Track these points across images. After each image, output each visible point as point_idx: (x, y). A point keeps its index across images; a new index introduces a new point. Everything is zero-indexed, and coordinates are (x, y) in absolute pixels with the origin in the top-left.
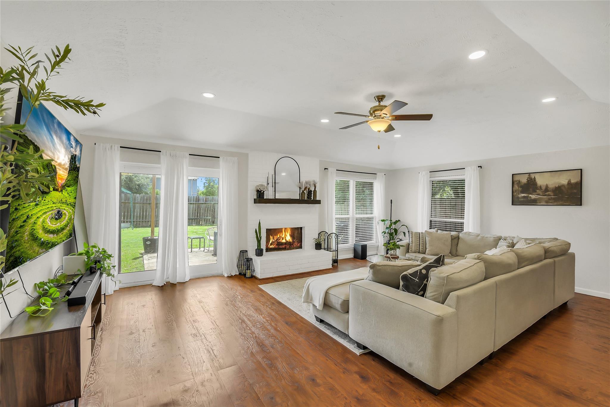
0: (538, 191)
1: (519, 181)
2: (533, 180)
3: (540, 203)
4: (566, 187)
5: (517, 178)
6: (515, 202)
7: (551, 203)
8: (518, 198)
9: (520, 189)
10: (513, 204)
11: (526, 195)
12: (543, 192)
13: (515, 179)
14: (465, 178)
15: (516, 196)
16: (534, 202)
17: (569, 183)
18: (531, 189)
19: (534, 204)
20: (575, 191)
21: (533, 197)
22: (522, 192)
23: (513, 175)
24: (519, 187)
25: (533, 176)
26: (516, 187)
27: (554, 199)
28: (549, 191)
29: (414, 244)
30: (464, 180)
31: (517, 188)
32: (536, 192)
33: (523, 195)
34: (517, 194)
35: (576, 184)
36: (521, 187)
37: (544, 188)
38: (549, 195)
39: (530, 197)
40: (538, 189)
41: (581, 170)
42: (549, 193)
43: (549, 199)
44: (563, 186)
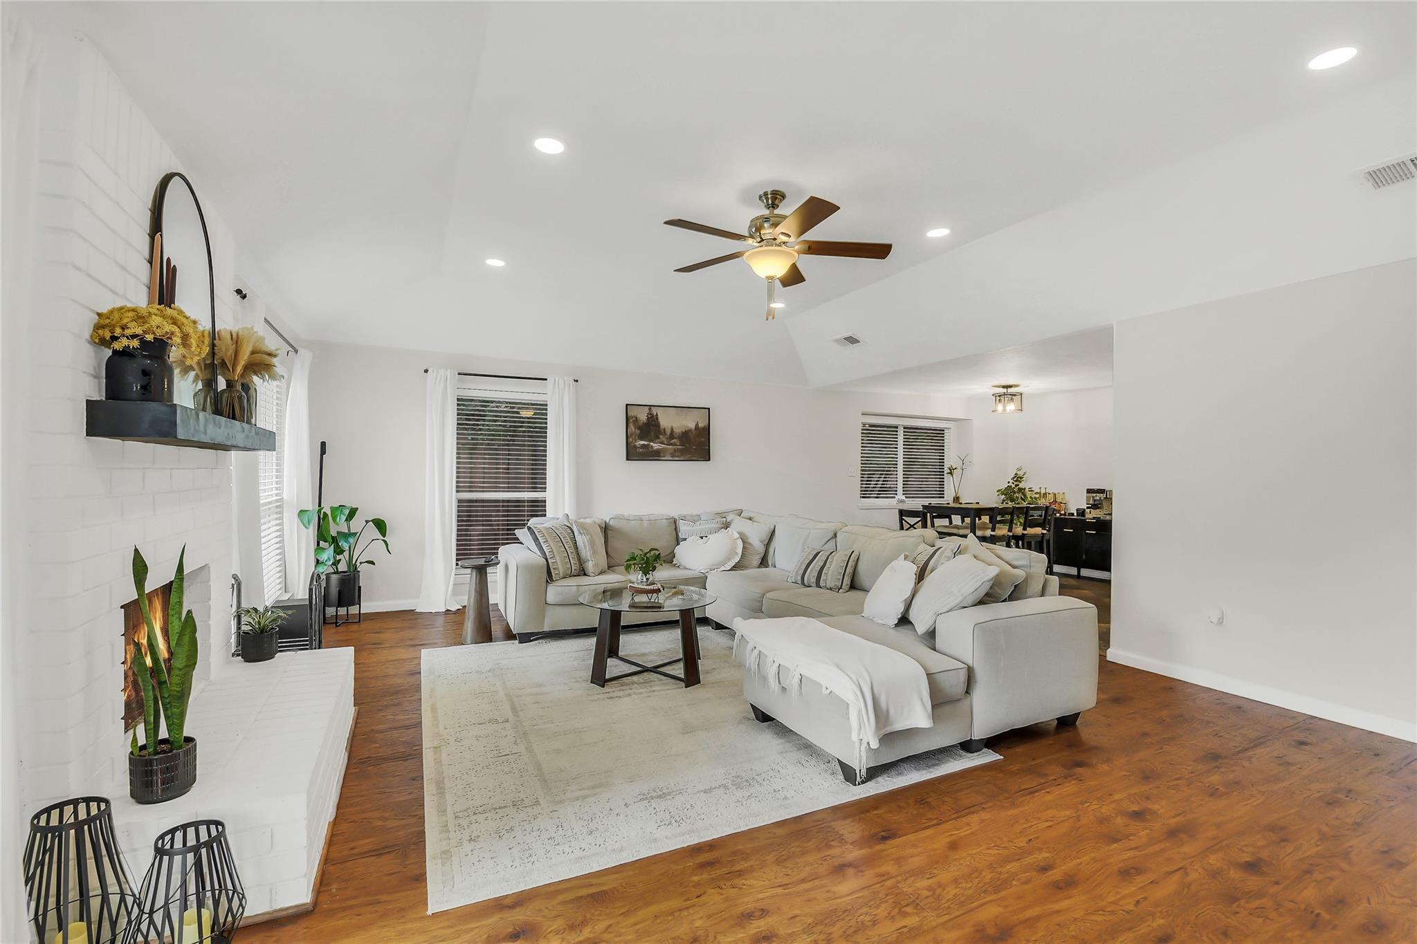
0: (661, 436)
1: (636, 418)
2: (655, 417)
3: (664, 457)
4: (694, 432)
5: (632, 412)
6: (632, 454)
7: (678, 457)
8: (635, 447)
9: (638, 432)
10: (627, 459)
11: (646, 443)
12: (667, 439)
13: (629, 414)
14: (546, 401)
15: (632, 444)
16: (655, 456)
17: (697, 427)
18: (652, 433)
19: (657, 458)
20: (703, 440)
21: (656, 446)
22: (641, 438)
23: (627, 405)
24: (635, 429)
25: (654, 411)
26: (631, 426)
27: (681, 450)
28: (675, 438)
29: (557, 558)
30: (546, 405)
31: (634, 429)
32: (659, 438)
33: (642, 442)
34: (634, 441)
35: (704, 428)
36: (640, 428)
37: (668, 432)
38: (674, 444)
39: (652, 447)
40: (661, 434)
41: (709, 409)
42: (675, 440)
43: (675, 451)
44: (690, 430)
